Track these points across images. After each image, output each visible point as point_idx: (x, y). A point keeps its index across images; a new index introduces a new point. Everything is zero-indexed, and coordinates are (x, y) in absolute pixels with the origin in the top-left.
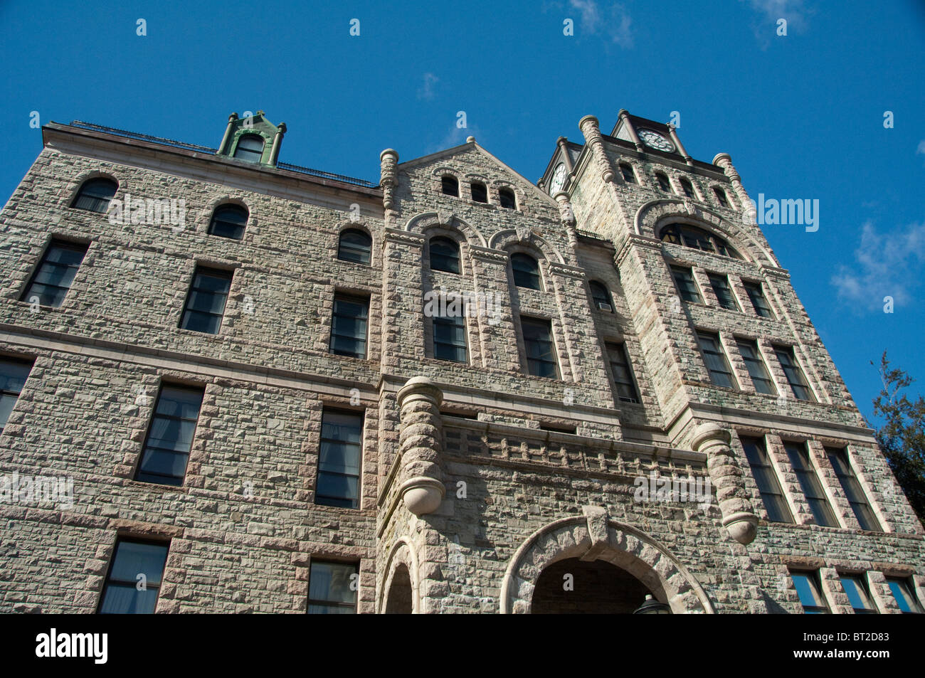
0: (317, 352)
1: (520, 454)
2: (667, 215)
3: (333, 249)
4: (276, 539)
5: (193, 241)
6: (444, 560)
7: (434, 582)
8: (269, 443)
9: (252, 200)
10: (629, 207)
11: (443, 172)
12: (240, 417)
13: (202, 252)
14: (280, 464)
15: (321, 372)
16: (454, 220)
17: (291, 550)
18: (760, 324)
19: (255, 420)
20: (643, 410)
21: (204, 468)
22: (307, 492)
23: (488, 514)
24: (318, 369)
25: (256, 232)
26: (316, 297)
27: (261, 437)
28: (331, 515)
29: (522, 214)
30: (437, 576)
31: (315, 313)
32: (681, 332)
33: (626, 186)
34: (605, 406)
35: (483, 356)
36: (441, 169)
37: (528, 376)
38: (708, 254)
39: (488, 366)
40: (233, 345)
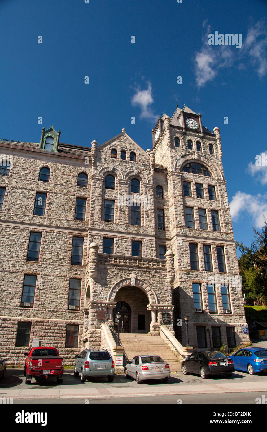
0: (71, 220)
1: (117, 262)
2: (188, 160)
3: (76, 182)
4: (61, 274)
5: (35, 184)
6: (96, 288)
7: (94, 293)
8: (59, 248)
9: (51, 165)
10: (174, 159)
11: (112, 148)
12: (51, 241)
13: (38, 188)
14: (62, 254)
15: (72, 226)
16: (114, 169)
17: (65, 277)
18: (209, 203)
19: (55, 242)
20: (165, 233)
21: (43, 256)
22: (69, 262)
23: (107, 277)
24: (71, 225)
25: (53, 178)
26: (71, 201)
27: (57, 247)
28: (74, 267)
29: (137, 163)
30: (95, 292)
31: (71, 207)
32: (180, 209)
33: (175, 149)
34: (152, 234)
35: (118, 219)
36: (112, 146)
37: (130, 225)
38: (198, 176)
39: (119, 222)
40: (49, 219)
